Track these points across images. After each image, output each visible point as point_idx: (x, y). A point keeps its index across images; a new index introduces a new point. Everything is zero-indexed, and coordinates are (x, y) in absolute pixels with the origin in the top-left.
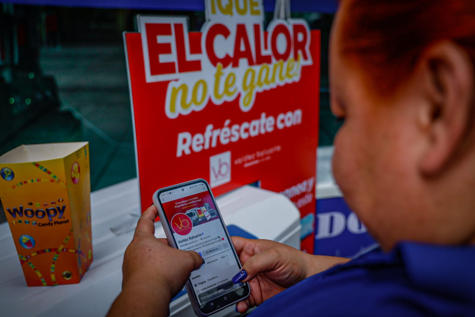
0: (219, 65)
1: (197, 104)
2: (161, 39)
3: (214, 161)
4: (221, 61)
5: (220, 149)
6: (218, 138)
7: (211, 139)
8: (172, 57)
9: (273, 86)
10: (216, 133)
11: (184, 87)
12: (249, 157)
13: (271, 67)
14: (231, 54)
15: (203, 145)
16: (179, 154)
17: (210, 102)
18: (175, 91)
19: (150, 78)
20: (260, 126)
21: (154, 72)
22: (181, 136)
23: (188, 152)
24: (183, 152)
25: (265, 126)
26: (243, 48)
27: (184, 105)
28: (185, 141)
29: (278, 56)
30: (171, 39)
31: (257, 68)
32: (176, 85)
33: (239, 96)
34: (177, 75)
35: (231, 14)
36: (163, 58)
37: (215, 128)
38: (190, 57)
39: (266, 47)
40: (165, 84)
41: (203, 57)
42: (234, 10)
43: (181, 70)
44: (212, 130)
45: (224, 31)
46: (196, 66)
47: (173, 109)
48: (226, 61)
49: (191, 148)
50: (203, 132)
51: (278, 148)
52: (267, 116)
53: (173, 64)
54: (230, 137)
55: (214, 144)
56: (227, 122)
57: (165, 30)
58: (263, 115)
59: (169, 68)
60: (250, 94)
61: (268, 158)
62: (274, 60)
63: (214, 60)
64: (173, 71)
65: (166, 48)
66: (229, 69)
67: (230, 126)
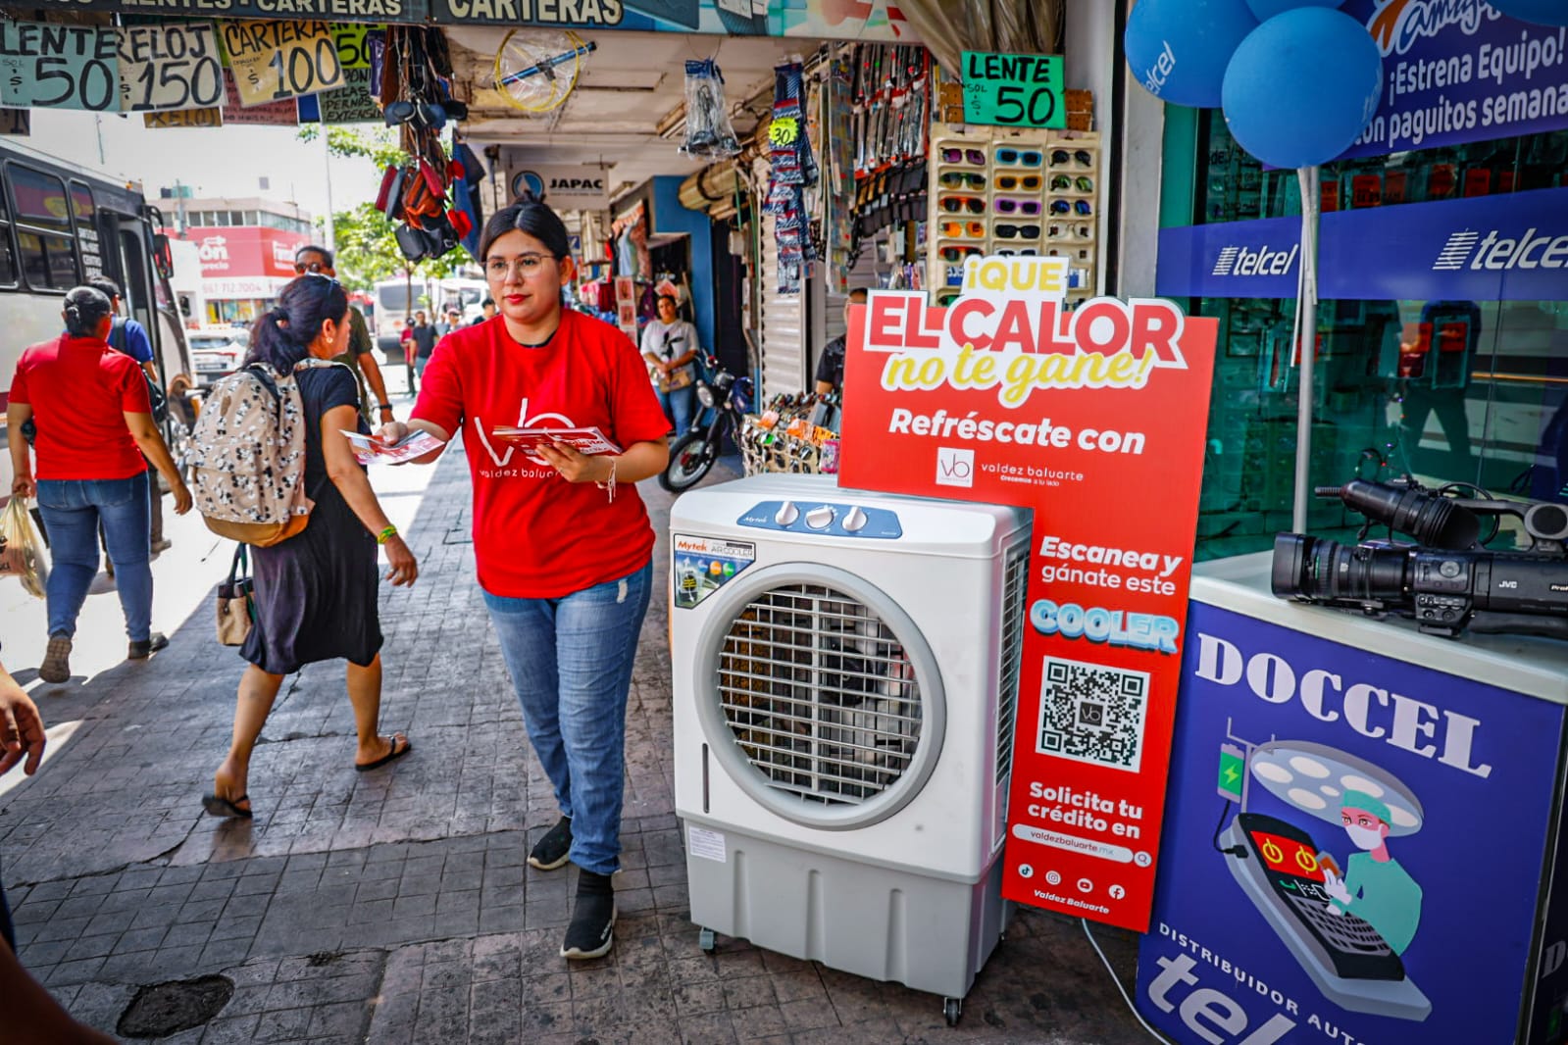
0: (969, 345)
1: (925, 382)
2: (889, 312)
3: (945, 454)
4: (973, 341)
5: (955, 441)
6: (954, 429)
7: (942, 427)
8: (901, 330)
9: (1077, 386)
10: (951, 422)
11: (910, 363)
12: (1013, 470)
13: (1071, 360)
14: (992, 334)
15: (929, 430)
16: (892, 429)
17: (946, 383)
18: (897, 364)
19: (868, 347)
20: (1037, 434)
21: (873, 341)
22: (897, 412)
23: (904, 430)
24: (898, 429)
25: (1048, 436)
26: (1014, 329)
27: (906, 379)
28: (902, 418)
29: (1089, 347)
30: (903, 313)
31: (1040, 359)
32: (901, 358)
33: (999, 386)
34: (903, 348)
35: (1002, 288)
36: (888, 330)
37: (950, 415)
38: (923, 331)
39: (1064, 332)
40: (888, 355)
41: (945, 334)
42: (1008, 284)
43: (907, 344)
44: (946, 417)
45: (985, 308)
46: (933, 343)
47: (891, 381)
48: (980, 342)
49: (909, 427)
50: (931, 415)
51: (1080, 477)
52: (1054, 425)
53: (900, 337)
54: (975, 434)
55: (946, 433)
56: (972, 414)
57: (898, 303)
58: (1046, 421)
59: (895, 340)
60: (1022, 388)
61: (1056, 484)
62: (1078, 350)
63: (960, 338)
64: (899, 344)
65: (895, 321)
66: (986, 351)
67: (977, 420)
